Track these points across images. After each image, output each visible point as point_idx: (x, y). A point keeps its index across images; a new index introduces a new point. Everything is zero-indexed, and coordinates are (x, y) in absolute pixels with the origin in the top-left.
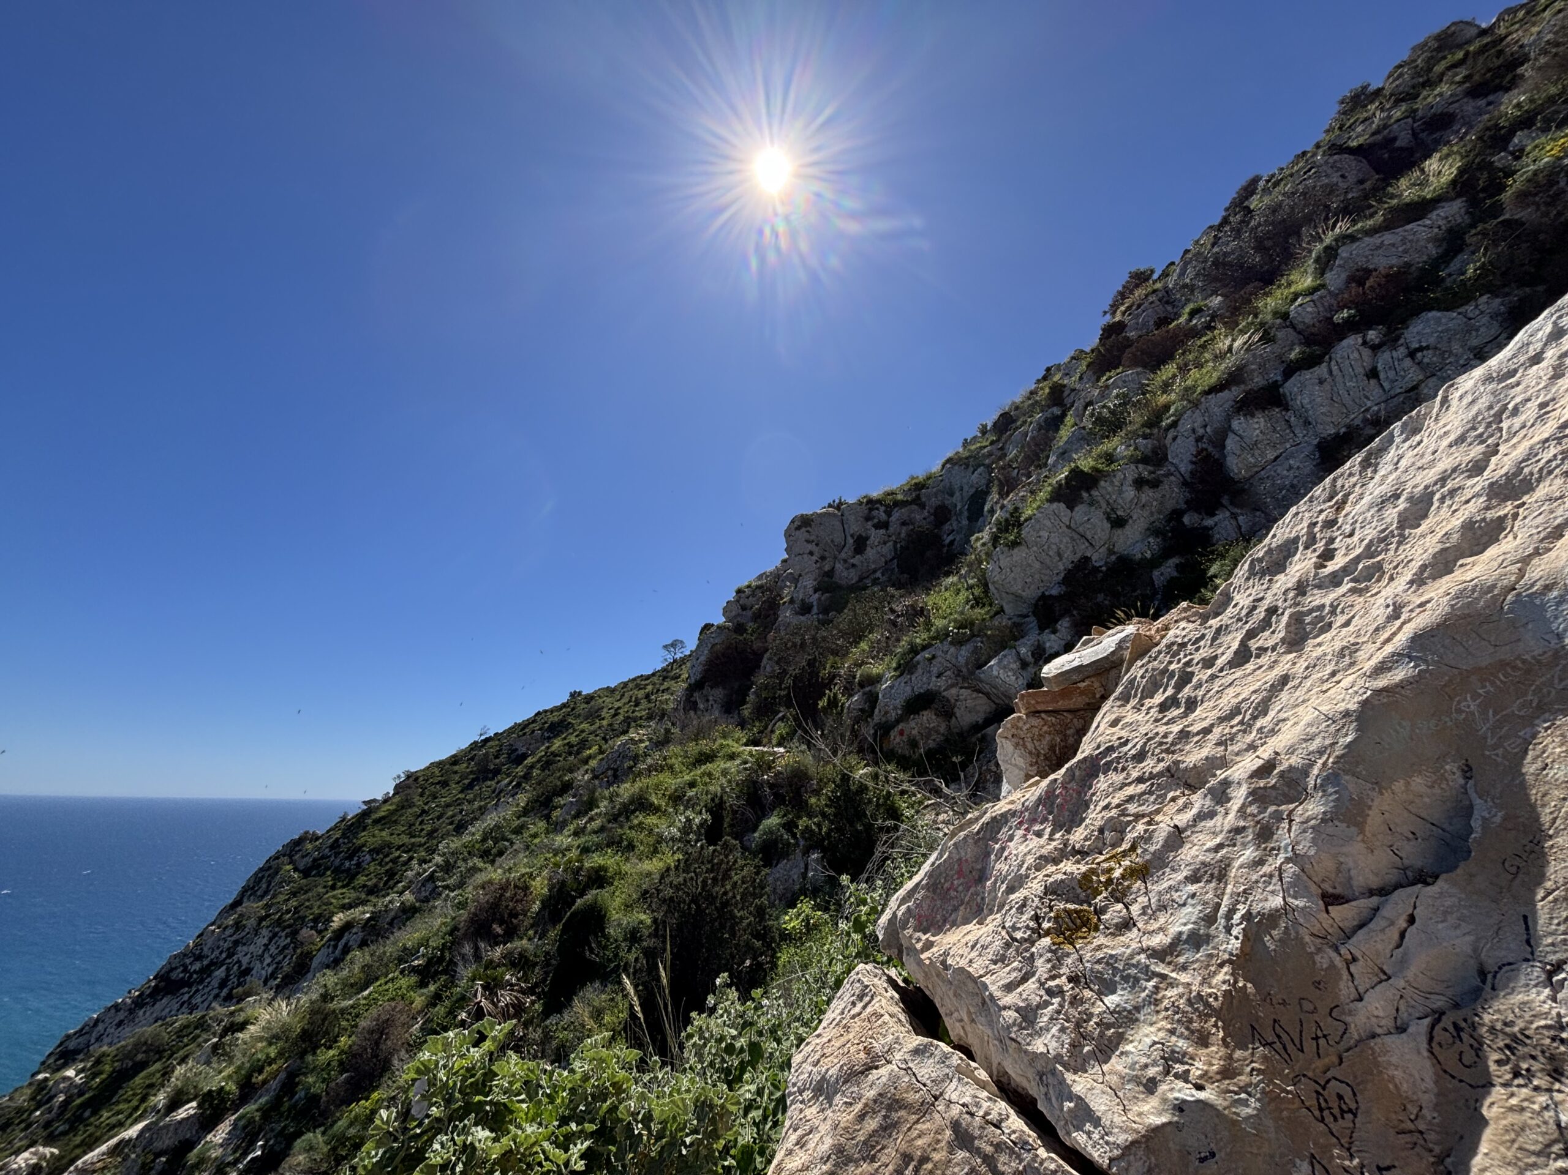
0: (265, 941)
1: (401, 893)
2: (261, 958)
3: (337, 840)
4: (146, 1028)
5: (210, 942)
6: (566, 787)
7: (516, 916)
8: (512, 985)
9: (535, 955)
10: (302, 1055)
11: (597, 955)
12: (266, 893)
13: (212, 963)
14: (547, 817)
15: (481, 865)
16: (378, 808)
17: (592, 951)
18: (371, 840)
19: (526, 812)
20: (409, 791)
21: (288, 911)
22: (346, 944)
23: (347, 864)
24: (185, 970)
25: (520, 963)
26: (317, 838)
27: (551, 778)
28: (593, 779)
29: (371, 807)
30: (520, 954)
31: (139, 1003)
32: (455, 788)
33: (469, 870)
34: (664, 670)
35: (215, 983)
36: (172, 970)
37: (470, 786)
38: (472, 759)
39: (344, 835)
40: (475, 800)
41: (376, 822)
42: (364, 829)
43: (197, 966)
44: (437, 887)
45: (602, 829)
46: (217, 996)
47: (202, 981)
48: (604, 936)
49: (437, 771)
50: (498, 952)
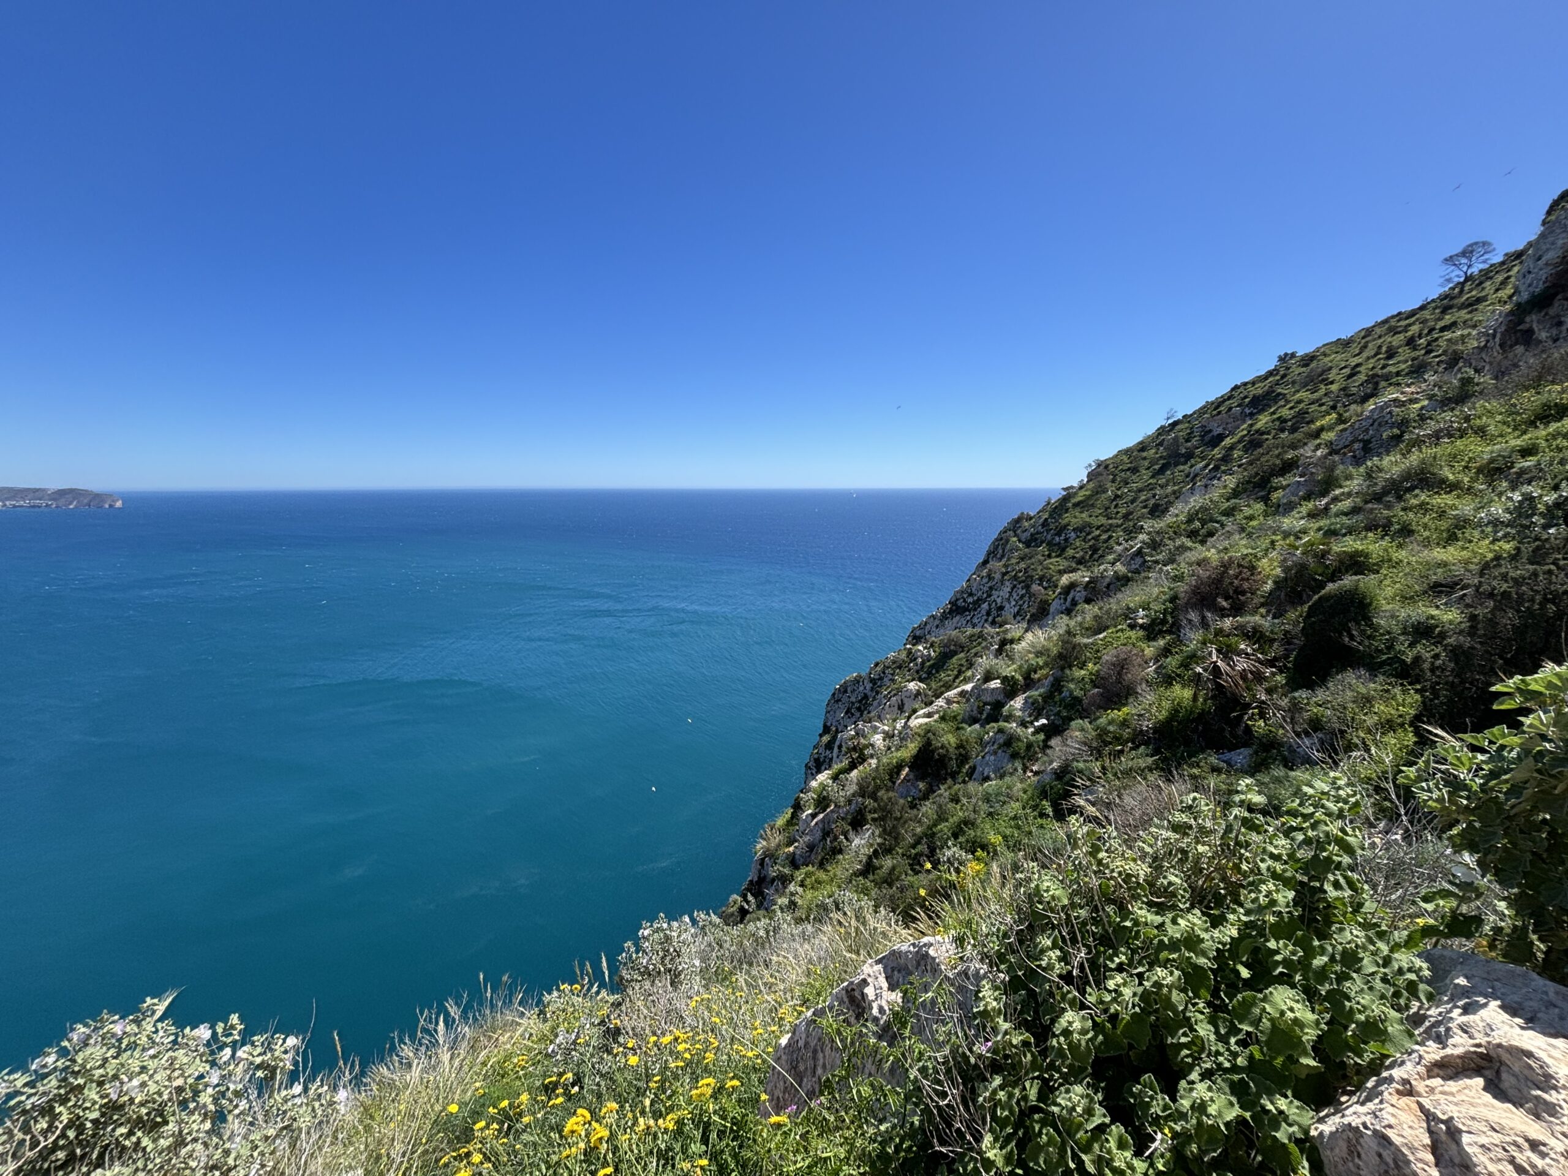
0: (1009, 589)
1: (1113, 564)
2: (1008, 600)
3: (1046, 519)
4: (950, 632)
5: (975, 585)
6: (1288, 467)
7: (1243, 593)
8: (1247, 654)
9: (1272, 632)
10: (1062, 669)
11: (1359, 643)
12: (1003, 556)
13: (978, 600)
14: (1266, 499)
15: (1189, 544)
16: (1076, 494)
17: (1352, 637)
18: (1074, 520)
19: (1236, 494)
20: (1100, 478)
21: (1020, 571)
22: (1073, 599)
23: (1057, 539)
24: (965, 601)
25: (1255, 636)
26: (1031, 518)
27: (1267, 457)
28: (1330, 454)
29: (1069, 494)
30: (1254, 628)
31: (945, 616)
32: (1146, 475)
33: (1177, 549)
34: (1444, 297)
35: (984, 612)
36: (957, 600)
37: (1162, 470)
38: (1161, 444)
39: (1051, 516)
40: (1167, 485)
41: (1076, 505)
42: (1067, 511)
43: (970, 600)
44: (1145, 561)
45: (1355, 511)
46: (986, 621)
47: (975, 610)
48: (1371, 625)
49: (1125, 458)
50: (1228, 623)
